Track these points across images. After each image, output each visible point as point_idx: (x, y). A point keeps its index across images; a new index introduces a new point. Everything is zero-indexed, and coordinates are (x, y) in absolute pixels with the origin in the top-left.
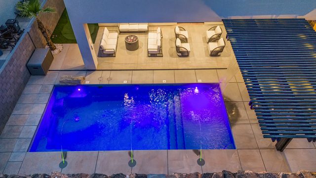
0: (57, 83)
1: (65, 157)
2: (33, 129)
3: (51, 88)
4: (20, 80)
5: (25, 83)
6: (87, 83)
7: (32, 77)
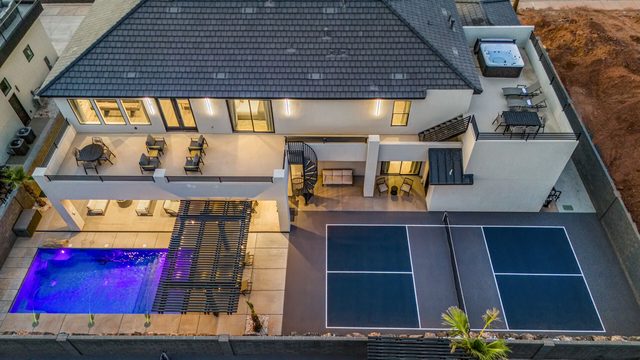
0: (41, 246)
1: (38, 317)
2: (15, 292)
3: (35, 250)
4: (6, 245)
5: (11, 246)
6: (70, 246)
7: (19, 238)
